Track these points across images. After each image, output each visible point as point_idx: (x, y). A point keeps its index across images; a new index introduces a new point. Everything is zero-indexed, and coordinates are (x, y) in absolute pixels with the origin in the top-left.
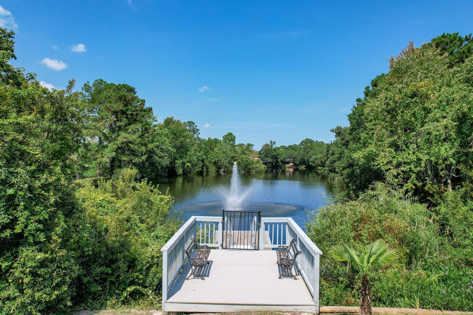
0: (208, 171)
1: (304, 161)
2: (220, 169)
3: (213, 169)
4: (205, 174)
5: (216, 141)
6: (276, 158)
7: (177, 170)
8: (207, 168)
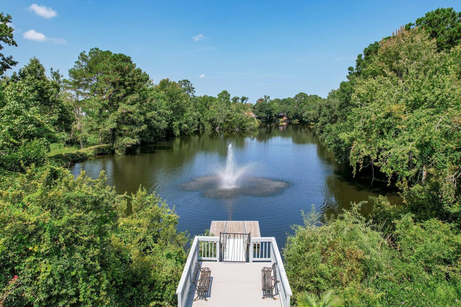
0: (204, 129)
1: (298, 115)
2: (216, 127)
3: (208, 127)
4: (201, 131)
5: (212, 99)
6: (271, 113)
7: (174, 131)
8: (203, 126)
